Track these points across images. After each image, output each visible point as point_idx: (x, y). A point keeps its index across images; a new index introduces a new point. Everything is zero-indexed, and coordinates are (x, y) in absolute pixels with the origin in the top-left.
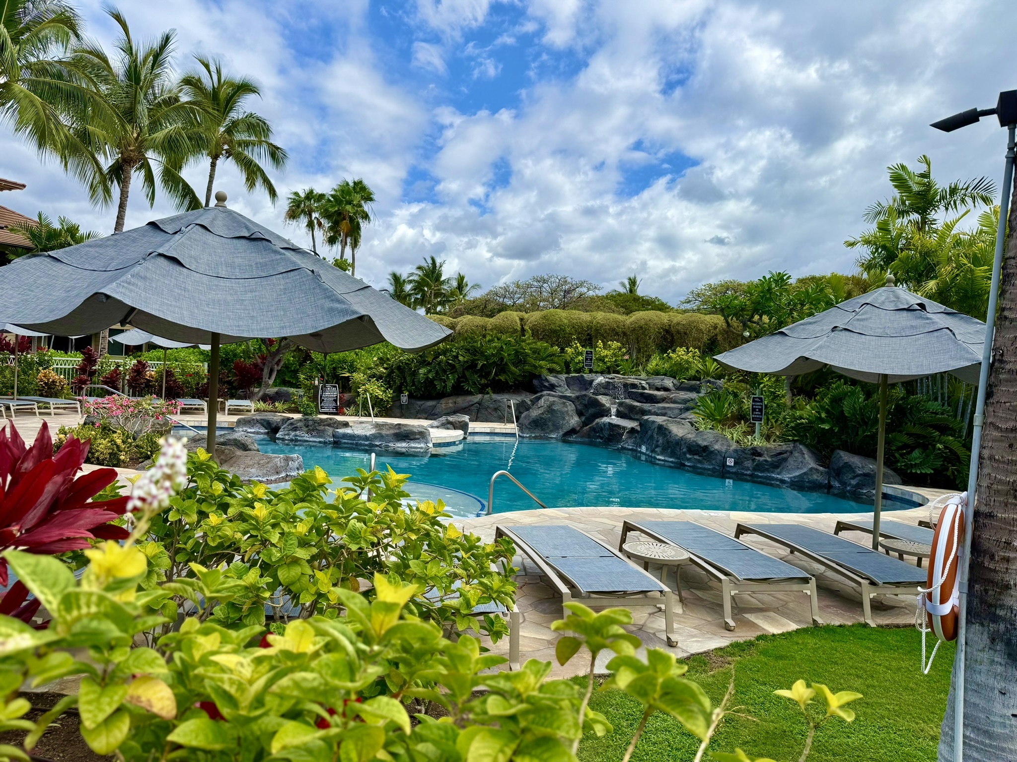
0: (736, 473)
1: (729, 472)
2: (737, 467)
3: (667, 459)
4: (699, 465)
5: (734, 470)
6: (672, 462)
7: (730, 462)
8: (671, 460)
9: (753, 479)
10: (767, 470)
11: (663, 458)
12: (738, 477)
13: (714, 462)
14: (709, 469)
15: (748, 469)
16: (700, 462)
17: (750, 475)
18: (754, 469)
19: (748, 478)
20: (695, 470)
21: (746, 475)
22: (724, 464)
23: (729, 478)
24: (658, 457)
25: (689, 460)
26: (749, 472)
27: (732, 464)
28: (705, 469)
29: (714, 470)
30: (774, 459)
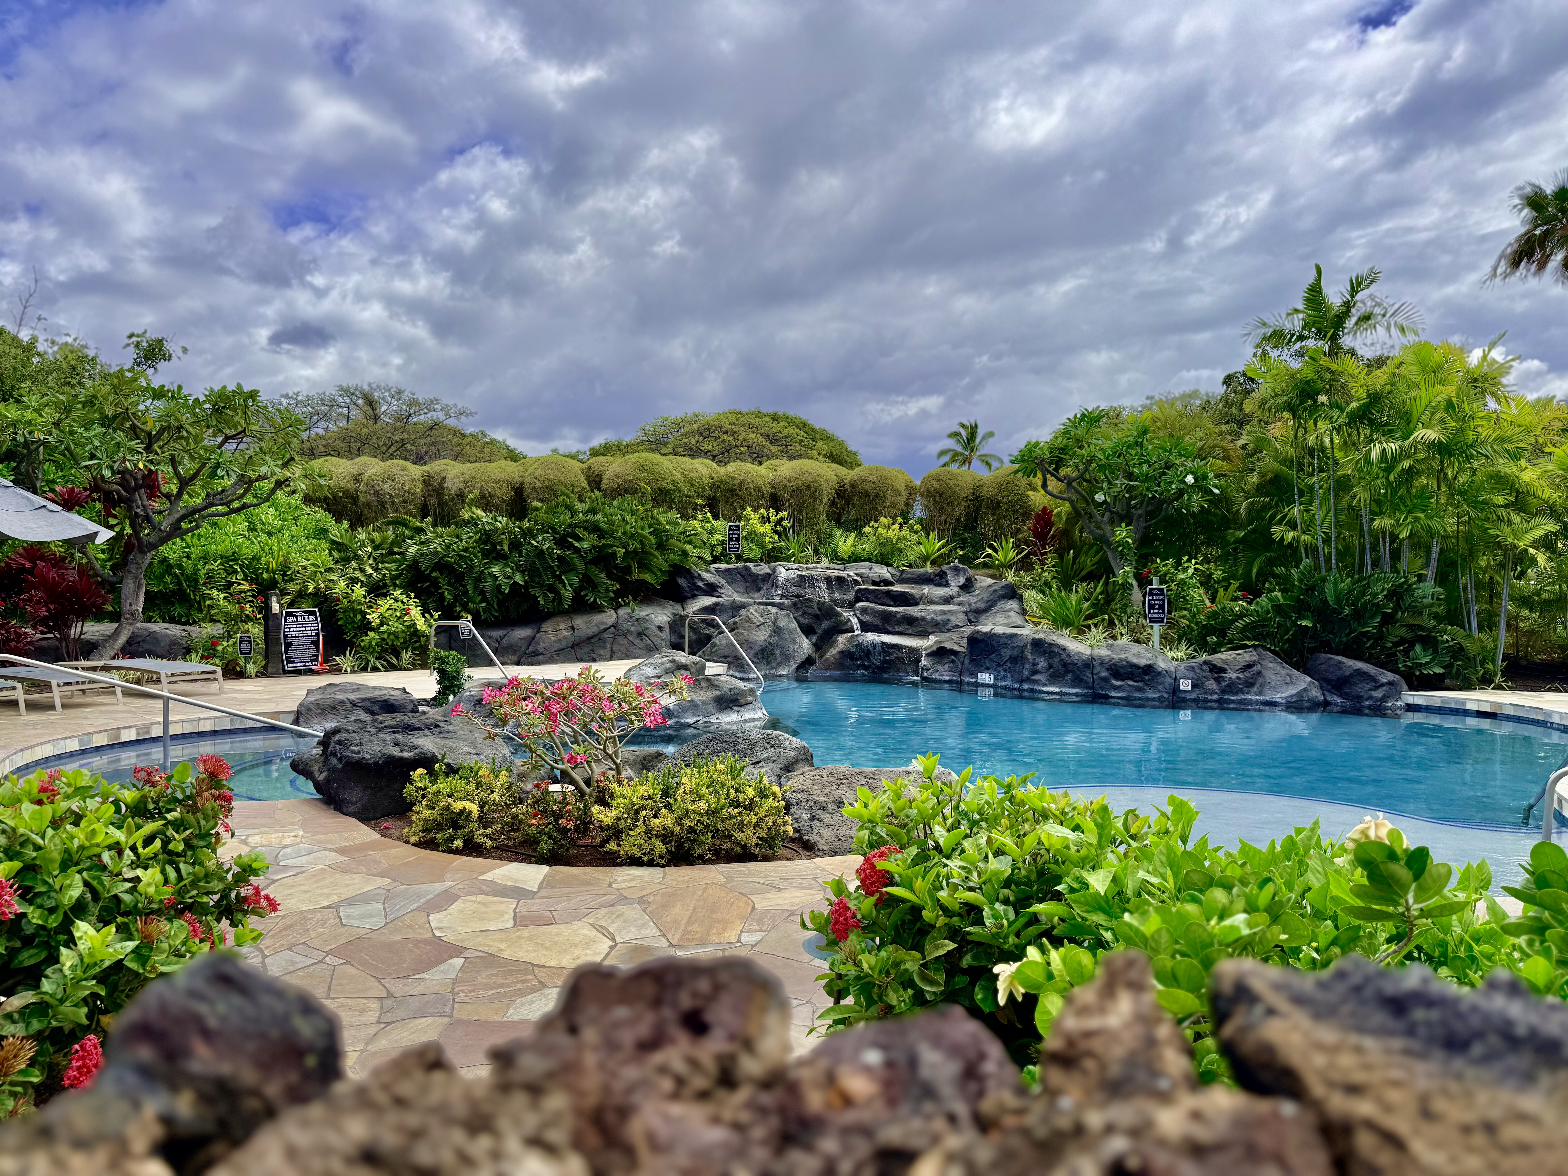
0: (1196, 701)
1: (1184, 700)
2: (1197, 691)
3: (1064, 690)
4: (1137, 695)
5: (1193, 696)
6: (1076, 695)
7: (1186, 685)
8: (1074, 691)
9: (1222, 705)
10: (1241, 691)
11: (1057, 690)
12: (1200, 704)
13: (1160, 687)
14: (1153, 699)
15: (1213, 692)
16: (1139, 690)
17: (1216, 701)
18: (1223, 692)
19: (1215, 705)
20: (1129, 702)
21: (1211, 701)
22: (1175, 689)
23: (1184, 709)
24: (1045, 689)
25: (1116, 688)
26: (1215, 697)
27: (1190, 688)
28: (1148, 699)
29: (1160, 699)
30: (1247, 674)
